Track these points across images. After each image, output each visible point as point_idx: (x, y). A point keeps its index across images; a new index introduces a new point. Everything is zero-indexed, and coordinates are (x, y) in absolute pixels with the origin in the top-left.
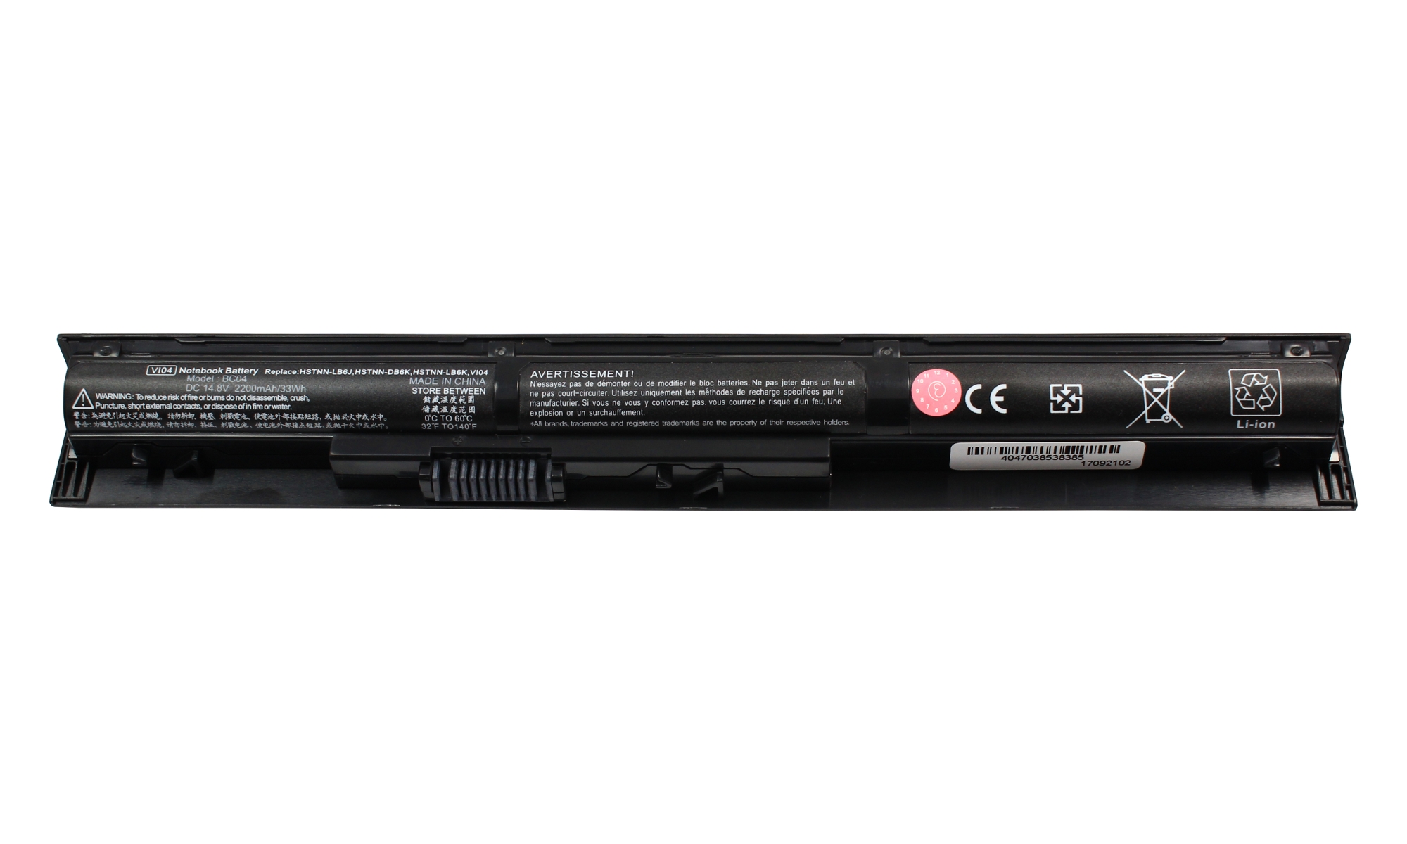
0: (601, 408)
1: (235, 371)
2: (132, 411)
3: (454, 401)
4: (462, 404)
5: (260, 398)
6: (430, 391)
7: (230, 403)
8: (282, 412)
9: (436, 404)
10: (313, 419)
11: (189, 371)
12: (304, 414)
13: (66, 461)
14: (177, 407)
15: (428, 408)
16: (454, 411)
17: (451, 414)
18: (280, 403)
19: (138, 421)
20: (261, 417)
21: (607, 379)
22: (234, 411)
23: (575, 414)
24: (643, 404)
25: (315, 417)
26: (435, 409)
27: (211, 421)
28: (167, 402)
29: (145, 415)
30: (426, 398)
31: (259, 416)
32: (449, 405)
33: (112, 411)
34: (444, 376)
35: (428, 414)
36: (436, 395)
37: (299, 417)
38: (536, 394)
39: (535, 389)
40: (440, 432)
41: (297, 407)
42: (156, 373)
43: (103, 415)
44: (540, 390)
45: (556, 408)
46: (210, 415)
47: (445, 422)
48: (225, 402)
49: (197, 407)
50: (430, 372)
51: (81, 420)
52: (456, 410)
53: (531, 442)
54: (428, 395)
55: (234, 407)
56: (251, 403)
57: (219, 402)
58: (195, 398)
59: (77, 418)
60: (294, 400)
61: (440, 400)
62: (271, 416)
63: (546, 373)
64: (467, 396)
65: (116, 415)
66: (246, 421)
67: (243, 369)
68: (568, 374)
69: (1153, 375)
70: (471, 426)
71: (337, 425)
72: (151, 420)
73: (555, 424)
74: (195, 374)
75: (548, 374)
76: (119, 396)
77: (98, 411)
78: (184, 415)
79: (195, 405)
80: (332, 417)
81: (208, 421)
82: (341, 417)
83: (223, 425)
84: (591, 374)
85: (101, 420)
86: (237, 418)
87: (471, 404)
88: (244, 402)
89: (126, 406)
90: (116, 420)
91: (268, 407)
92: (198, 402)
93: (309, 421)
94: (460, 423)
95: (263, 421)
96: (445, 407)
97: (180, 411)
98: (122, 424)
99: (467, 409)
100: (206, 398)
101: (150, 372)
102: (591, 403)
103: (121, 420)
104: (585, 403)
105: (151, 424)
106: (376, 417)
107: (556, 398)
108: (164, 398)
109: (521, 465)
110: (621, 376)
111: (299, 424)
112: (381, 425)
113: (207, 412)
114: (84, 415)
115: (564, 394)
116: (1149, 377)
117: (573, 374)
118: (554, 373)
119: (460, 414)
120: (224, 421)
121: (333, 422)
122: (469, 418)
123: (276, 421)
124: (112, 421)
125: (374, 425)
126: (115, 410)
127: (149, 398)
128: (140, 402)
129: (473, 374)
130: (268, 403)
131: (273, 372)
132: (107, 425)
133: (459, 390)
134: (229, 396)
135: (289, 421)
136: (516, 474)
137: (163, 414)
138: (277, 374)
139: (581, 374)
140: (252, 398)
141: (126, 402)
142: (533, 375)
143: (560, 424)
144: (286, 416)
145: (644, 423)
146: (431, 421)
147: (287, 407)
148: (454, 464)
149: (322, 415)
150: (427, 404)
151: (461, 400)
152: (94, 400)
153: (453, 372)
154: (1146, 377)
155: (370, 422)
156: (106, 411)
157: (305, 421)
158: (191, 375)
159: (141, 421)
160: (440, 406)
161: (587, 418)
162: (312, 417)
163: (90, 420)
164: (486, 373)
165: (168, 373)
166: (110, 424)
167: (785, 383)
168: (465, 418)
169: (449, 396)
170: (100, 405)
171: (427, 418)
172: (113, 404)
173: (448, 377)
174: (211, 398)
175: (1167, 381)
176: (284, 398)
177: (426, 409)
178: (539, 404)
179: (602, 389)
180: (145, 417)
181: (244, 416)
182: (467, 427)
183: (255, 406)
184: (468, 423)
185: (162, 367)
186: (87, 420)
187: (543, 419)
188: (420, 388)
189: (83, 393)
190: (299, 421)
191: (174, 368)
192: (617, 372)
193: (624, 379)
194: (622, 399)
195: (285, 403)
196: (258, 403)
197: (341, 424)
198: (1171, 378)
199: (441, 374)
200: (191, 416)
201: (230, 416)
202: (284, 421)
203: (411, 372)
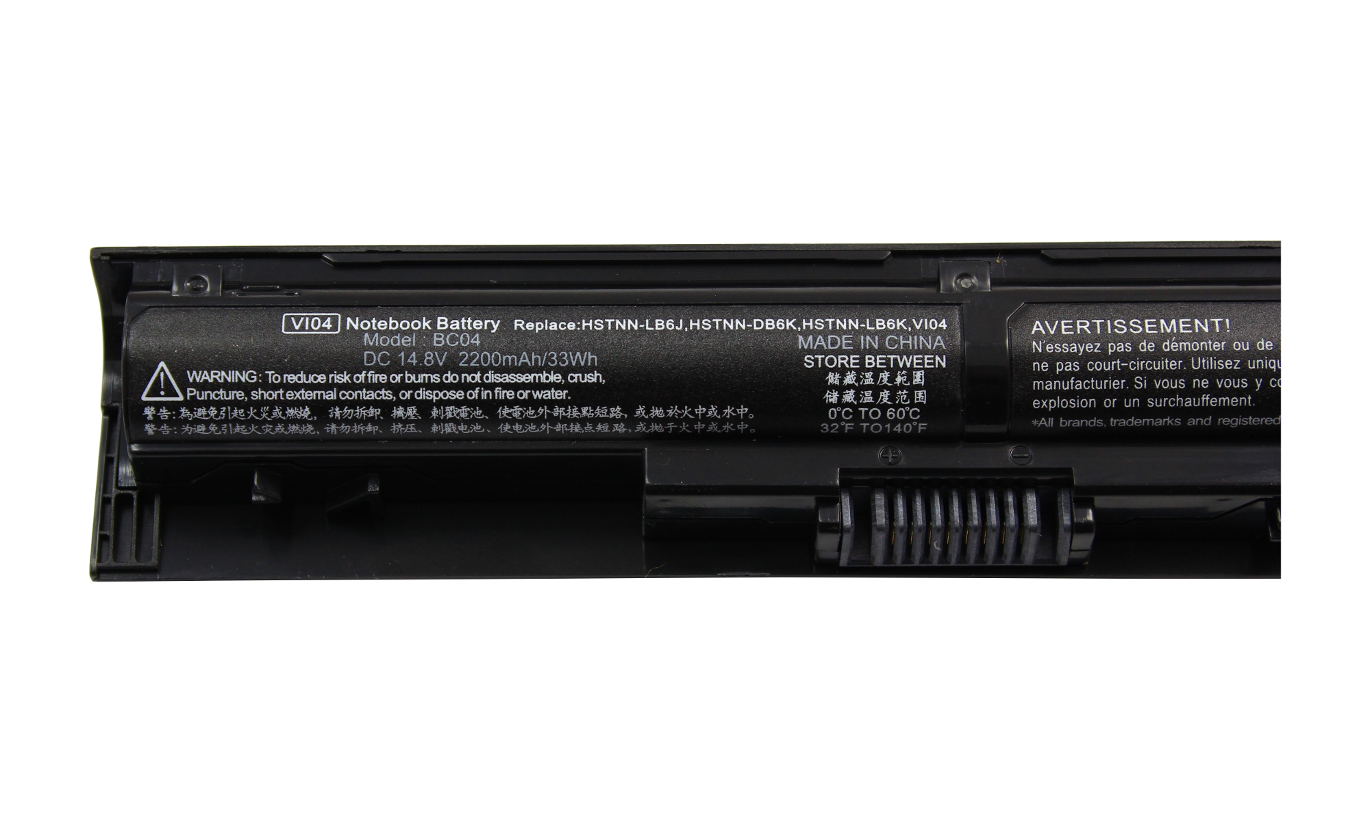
0: (1171, 393)
1: (456, 325)
2: (259, 404)
3: (885, 381)
4: (902, 387)
5: (508, 378)
6: (840, 361)
7: (450, 387)
8: (551, 404)
9: (850, 387)
10: (612, 416)
11: (365, 325)
12: (594, 408)
13: (115, 490)
14: (347, 395)
15: (835, 394)
16: (885, 400)
17: (879, 406)
18: (548, 386)
19: (270, 423)
20: (510, 414)
21: (1180, 337)
22: (457, 404)
23: (1119, 404)
24: (1252, 385)
25: (616, 412)
26: (849, 397)
27: (412, 421)
28: (327, 387)
29: (284, 410)
30: (831, 375)
31: (506, 411)
32: (876, 389)
33: (219, 404)
34: (863, 331)
35: (835, 406)
36: (851, 370)
37: (585, 413)
38: (1044, 366)
39: (1042, 357)
40: (858, 439)
41: (580, 395)
42: (302, 328)
43: (202, 412)
44: (1052, 358)
45: (1083, 394)
46: (412, 411)
47: (867, 419)
48: (442, 386)
49: (386, 395)
50: (834, 324)
51: (157, 421)
52: (890, 398)
53: (1036, 458)
54: (834, 370)
55: (459, 395)
56: (492, 387)
57: (430, 386)
58: (383, 378)
59: (150, 417)
60: (576, 380)
61: (858, 380)
62: (531, 412)
63: (1060, 324)
64: (910, 372)
65: (226, 412)
66: (481, 422)
67: (469, 321)
68: (1104, 326)
70: (915, 428)
71: (655, 427)
72: (295, 421)
73: (1078, 423)
74: (379, 331)
75: (1063, 327)
76: (234, 376)
77: (192, 404)
78: (360, 412)
79: (383, 392)
80: (648, 412)
81: (405, 421)
82: (666, 413)
83: (435, 428)
84: (1147, 326)
85: (197, 421)
86: (464, 415)
87: (919, 387)
88: (477, 384)
89: (248, 394)
90: (226, 421)
91: (526, 394)
92: (388, 386)
93: (603, 421)
94: (895, 422)
95: (513, 421)
96: (868, 393)
97: (353, 404)
98: (238, 429)
99: (911, 396)
100: (403, 379)
101: (290, 327)
102: (1150, 383)
103: (236, 421)
104: (1140, 384)
105: (294, 428)
106: (735, 411)
107: (1083, 375)
108: (321, 378)
109: (1010, 499)
110: (1206, 330)
111: (583, 425)
112: (742, 426)
113: (406, 404)
114: (164, 413)
115: (1098, 366)
117: (1113, 327)
118: (1074, 324)
119: (897, 407)
120: (438, 421)
121: (649, 422)
122: (915, 414)
123: (539, 421)
124: (219, 424)
125: (728, 427)
126: (225, 403)
127: (291, 378)
128: (275, 387)
129: (918, 327)
130: (524, 386)
131: (530, 326)
132: (208, 430)
133: (895, 360)
134: (449, 375)
135: (565, 420)
137: (320, 409)
138: (538, 329)
139: (1129, 326)
140: (492, 377)
141: (247, 388)
142: (1035, 329)
143: (1088, 423)
144: (558, 411)
145: (1251, 421)
146: (839, 419)
147: (562, 394)
148: (880, 500)
149: (629, 409)
150: (833, 387)
151: (899, 379)
152: (184, 384)
153: (880, 324)
155: (723, 421)
156: (207, 404)
157: (595, 421)
158: (371, 332)
159: (276, 422)
160: (859, 389)
161: (1142, 411)
162: (609, 413)
163: (175, 421)
164: (944, 325)
165: (325, 329)
166: (213, 428)
168: (907, 413)
169: (876, 372)
170: (196, 392)
171: (832, 413)
172: (221, 392)
173: (872, 334)
174: (413, 378)
176: (555, 378)
177: (832, 397)
178: (1050, 386)
179: (1172, 356)
180: (284, 414)
181: (478, 412)
182: (908, 428)
183: (500, 394)
184: (911, 421)
185: (311, 317)
186: (170, 422)
187: (1057, 413)
188: (820, 357)
189: (162, 370)
190: (583, 421)
191: (335, 321)
192: (1197, 321)
193: (1212, 335)
194: (1212, 375)
195: (557, 386)
196: (506, 386)
197: (664, 425)
199: (857, 327)
200: (372, 412)
201: (450, 411)
202: (553, 420)
203: (798, 324)
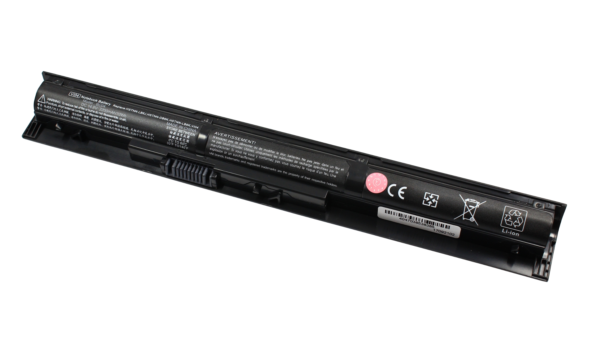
0: (238, 154)
1: (102, 102)
2: (59, 108)
3: (181, 136)
4: (184, 138)
5: (108, 116)
6: (174, 129)
7: (96, 114)
8: (115, 123)
9: (174, 135)
10: (126, 129)
12: (123, 126)
13: (33, 122)
14: (76, 111)
15: (171, 136)
16: (180, 140)
17: (179, 141)
18: (115, 119)
19: (61, 113)
20: (106, 123)
21: (244, 143)
22: (97, 118)
23: (227, 153)
24: (255, 156)
25: (127, 128)
26: (173, 137)
27: (87, 120)
28: (73, 108)
29: (64, 111)
30: (171, 132)
31: (106, 122)
32: (179, 137)
33: (52, 106)
34: (181, 125)
35: (170, 139)
36: (175, 132)
37: (121, 127)
38: (214, 141)
39: (214, 139)
40: (173, 146)
41: (121, 123)
42: (73, 95)
43: (48, 107)
44: (216, 140)
45: (221, 149)
46: (88, 117)
47: (176, 143)
48: (94, 114)
49: (84, 113)
50: (176, 122)
51: (40, 106)
52: (182, 140)
53: (208, 161)
54: (172, 131)
55: (97, 116)
56: (104, 116)
57: (92, 113)
58: (84, 109)
59: (38, 105)
60: (121, 119)
61: (176, 134)
62: (110, 124)
63: (221, 134)
64: (187, 135)
65: (53, 108)
66: (101, 123)
68: (230, 136)
69: (471, 200)
70: (186, 148)
71: (135, 134)
72: (65, 113)
73: (219, 156)
74: (87, 99)
76: (56, 101)
77: (47, 105)
78: (78, 115)
79: (83, 112)
80: (133, 130)
81: (86, 119)
82: (137, 131)
83: (92, 122)
84: (239, 139)
85: (47, 109)
86: (98, 121)
87: (188, 139)
88: (101, 115)
89: (58, 106)
90: (52, 110)
91: (110, 120)
92: (84, 111)
93: (125, 130)
94: (182, 145)
95: (107, 125)
96: (177, 138)
97: (77, 113)
98: (55, 112)
99: (186, 140)
100: (88, 110)
101: (70, 94)
102: (235, 151)
103: (54, 110)
104: (233, 150)
105: (65, 115)
106: (150, 134)
107: (221, 145)
108: (72, 106)
109: (202, 169)
110: (250, 143)
111: (120, 130)
112: (151, 138)
113: (87, 116)
114: (41, 105)
115: (225, 144)
116: (469, 200)
117: (232, 137)
118: (224, 135)
119: (183, 142)
120: (93, 121)
121: (134, 132)
122: (186, 144)
123: (112, 126)
124: (51, 110)
125: (149, 138)
126: (53, 106)
127: (67, 104)
128: (63, 105)
129: (192, 127)
130: (110, 118)
131: (116, 106)
132: (49, 111)
133: (185, 132)
134: (97, 112)
135: (117, 127)
136: (199, 172)
137: (71, 112)
138: (118, 107)
139: (235, 138)
140: (105, 114)
141: (58, 104)
142: (216, 133)
143: (220, 156)
144: (116, 125)
145: (254, 165)
146: (171, 142)
147: (117, 122)
148: (176, 161)
149: (130, 128)
150: (171, 134)
151: (184, 136)
152: (46, 100)
153: (185, 124)
154: (468, 200)
155: (148, 136)
156: (50, 105)
157: (123, 129)
158: (85, 99)
159: (62, 113)
160: (176, 136)
161: (232, 156)
162: (126, 128)
163: (43, 108)
164: (198, 128)
165: (77, 97)
166: (50, 111)
167: (315, 163)
168: (184, 144)
169: (180, 134)
170: (48, 102)
171: (170, 140)
172: (53, 104)
174: (90, 110)
175: (477, 204)
176: (117, 118)
177: (170, 136)
178: (214, 146)
179: (241, 146)
180: (63, 112)
181: (100, 121)
182: (184, 148)
183: (106, 118)
184: (185, 146)
185: (75, 94)
186: (42, 107)
187: (215, 152)
188: (170, 127)
189: (43, 96)
190: (121, 129)
191: (80, 95)
193: (251, 144)
194: (248, 152)
195: (117, 120)
196: (107, 117)
197: (136, 134)
198: (479, 203)
199: (180, 123)
200: (80, 116)
201: (95, 119)
202: (115, 127)
203: (169, 120)
